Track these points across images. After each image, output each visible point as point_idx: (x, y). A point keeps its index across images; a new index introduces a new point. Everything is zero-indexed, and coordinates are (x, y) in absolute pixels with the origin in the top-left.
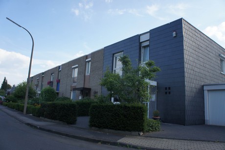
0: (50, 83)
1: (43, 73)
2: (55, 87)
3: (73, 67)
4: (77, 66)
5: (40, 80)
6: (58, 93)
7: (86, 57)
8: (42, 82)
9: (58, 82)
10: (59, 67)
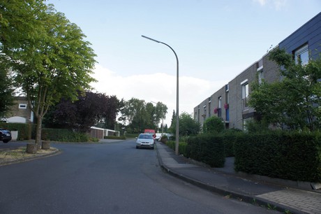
0: (218, 111)
1: (209, 99)
2: (224, 116)
3: (242, 83)
4: (246, 80)
5: (207, 109)
6: (227, 125)
7: (257, 65)
8: (210, 110)
9: (227, 107)
10: (226, 86)
